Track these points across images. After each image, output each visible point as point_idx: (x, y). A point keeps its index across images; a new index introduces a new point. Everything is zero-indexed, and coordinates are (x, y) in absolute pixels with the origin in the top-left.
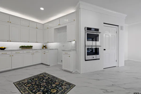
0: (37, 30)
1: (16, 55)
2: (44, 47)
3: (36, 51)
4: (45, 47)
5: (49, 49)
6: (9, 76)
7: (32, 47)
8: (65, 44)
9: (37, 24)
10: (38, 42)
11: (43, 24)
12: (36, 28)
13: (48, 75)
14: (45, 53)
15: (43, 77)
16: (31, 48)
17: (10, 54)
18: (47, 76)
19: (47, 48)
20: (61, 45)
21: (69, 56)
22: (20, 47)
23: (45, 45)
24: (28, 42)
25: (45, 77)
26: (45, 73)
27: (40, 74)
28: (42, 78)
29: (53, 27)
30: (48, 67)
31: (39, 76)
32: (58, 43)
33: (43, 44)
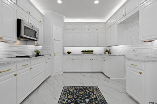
0: (97, 32)
1: (77, 59)
2: (106, 52)
3: (95, 56)
4: (108, 52)
5: (113, 54)
6: (68, 78)
7: (92, 51)
8: (137, 47)
9: (98, 24)
10: (99, 46)
11: (105, 23)
12: (97, 29)
13: (99, 94)
14: (104, 60)
15: (91, 93)
16: (91, 53)
17: (72, 58)
18: (96, 94)
19: (110, 53)
20: (131, 48)
21: (140, 73)
22: (82, 52)
23: (108, 49)
24: (88, 46)
25: (94, 94)
26: (97, 89)
27: (90, 88)
28: (89, 93)
29: (115, 22)
30: (106, 80)
31: (88, 90)
32: (126, 46)
33: (106, 48)
